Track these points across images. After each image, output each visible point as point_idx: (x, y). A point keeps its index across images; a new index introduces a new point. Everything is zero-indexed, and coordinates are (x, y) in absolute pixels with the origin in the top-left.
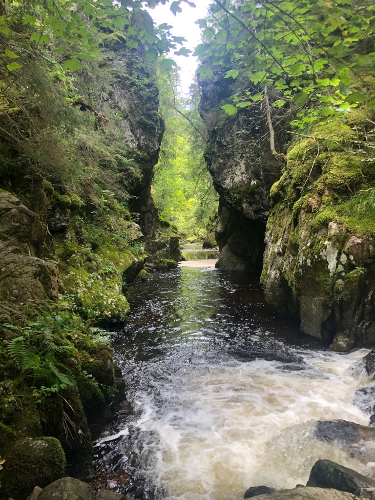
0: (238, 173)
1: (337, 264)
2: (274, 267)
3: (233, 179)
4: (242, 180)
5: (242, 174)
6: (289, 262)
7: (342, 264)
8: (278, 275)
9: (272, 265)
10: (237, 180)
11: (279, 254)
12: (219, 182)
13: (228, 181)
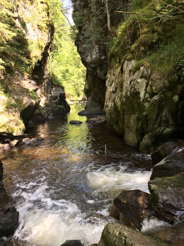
0: (95, 53)
1: (145, 93)
2: (110, 100)
3: (92, 57)
4: (97, 57)
5: (97, 53)
6: (119, 97)
7: (148, 93)
8: (113, 105)
9: (110, 99)
10: (94, 57)
11: (113, 92)
12: (84, 58)
13: (89, 58)
